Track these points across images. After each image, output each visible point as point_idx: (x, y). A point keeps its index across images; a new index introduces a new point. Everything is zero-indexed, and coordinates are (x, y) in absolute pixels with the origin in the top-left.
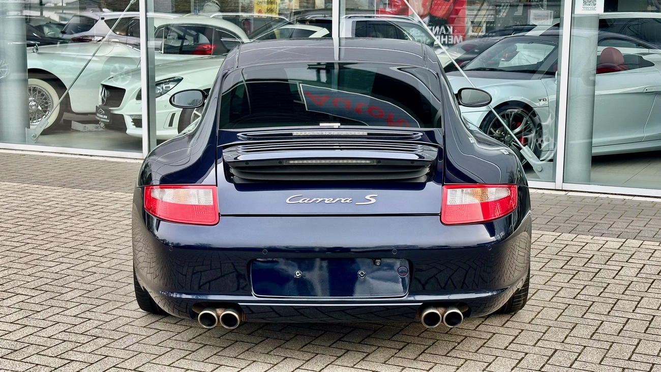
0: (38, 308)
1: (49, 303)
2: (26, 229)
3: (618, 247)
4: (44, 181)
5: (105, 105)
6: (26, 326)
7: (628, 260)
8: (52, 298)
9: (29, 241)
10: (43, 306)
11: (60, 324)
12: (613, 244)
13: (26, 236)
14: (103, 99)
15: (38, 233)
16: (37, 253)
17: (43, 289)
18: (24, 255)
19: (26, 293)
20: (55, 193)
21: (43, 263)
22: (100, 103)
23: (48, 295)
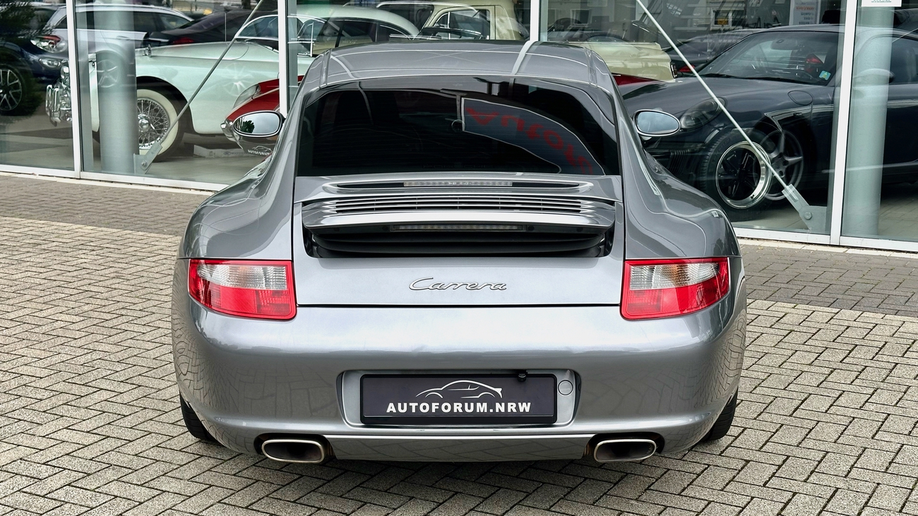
0: (125, 410)
1: (140, 403)
2: (121, 295)
4: (153, 227)
6: (108, 437)
8: (145, 397)
9: (124, 312)
10: (133, 407)
11: (153, 434)
13: (120, 305)
15: (137, 300)
16: (132, 329)
17: (135, 382)
18: (114, 331)
19: (112, 388)
21: (139, 344)
23: (140, 392)
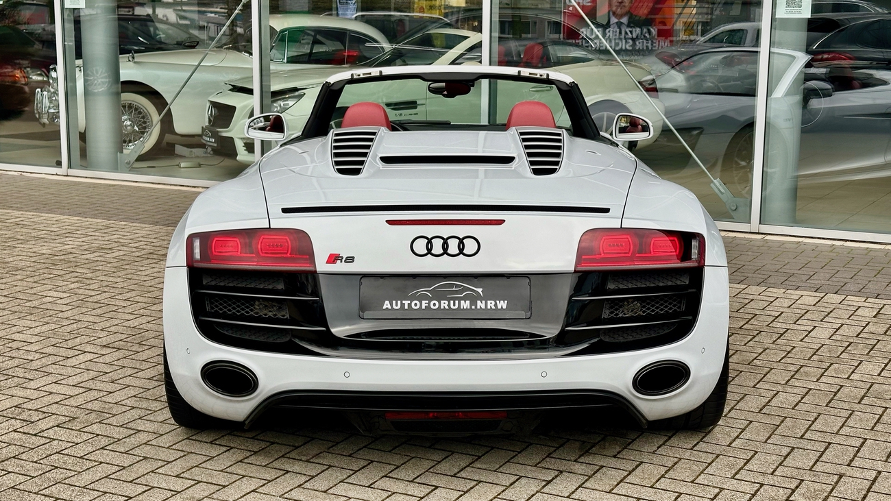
0: (108, 369)
1: (120, 363)
2: (105, 275)
3: (814, 303)
4: (135, 218)
5: (212, 126)
6: (92, 389)
7: (823, 319)
8: (125, 358)
9: (107, 289)
10: (114, 366)
11: (131, 387)
12: (809, 298)
13: (104, 284)
14: (209, 119)
15: (119, 280)
16: (113, 303)
17: (115, 346)
18: (98, 305)
19: (95, 351)
20: (144, 232)
21: (120, 315)
22: (207, 124)
23: (120, 354)
